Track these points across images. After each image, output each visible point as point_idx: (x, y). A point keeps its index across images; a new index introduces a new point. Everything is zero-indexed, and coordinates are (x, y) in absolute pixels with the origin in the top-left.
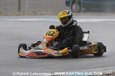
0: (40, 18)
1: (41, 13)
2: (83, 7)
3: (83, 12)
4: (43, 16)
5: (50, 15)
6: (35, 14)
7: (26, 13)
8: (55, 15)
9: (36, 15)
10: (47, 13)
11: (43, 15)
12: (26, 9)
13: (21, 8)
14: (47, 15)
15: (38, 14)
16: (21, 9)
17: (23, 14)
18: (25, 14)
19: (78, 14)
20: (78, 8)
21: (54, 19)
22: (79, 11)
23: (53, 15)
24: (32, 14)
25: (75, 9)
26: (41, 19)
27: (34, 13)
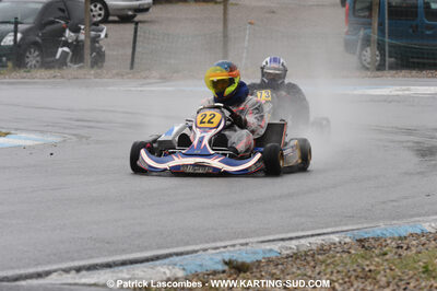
2: (390, 57)
3: (391, 68)
12: (244, 61)
19: (379, 73)
20: (378, 58)
22: (381, 67)
25: (369, 60)
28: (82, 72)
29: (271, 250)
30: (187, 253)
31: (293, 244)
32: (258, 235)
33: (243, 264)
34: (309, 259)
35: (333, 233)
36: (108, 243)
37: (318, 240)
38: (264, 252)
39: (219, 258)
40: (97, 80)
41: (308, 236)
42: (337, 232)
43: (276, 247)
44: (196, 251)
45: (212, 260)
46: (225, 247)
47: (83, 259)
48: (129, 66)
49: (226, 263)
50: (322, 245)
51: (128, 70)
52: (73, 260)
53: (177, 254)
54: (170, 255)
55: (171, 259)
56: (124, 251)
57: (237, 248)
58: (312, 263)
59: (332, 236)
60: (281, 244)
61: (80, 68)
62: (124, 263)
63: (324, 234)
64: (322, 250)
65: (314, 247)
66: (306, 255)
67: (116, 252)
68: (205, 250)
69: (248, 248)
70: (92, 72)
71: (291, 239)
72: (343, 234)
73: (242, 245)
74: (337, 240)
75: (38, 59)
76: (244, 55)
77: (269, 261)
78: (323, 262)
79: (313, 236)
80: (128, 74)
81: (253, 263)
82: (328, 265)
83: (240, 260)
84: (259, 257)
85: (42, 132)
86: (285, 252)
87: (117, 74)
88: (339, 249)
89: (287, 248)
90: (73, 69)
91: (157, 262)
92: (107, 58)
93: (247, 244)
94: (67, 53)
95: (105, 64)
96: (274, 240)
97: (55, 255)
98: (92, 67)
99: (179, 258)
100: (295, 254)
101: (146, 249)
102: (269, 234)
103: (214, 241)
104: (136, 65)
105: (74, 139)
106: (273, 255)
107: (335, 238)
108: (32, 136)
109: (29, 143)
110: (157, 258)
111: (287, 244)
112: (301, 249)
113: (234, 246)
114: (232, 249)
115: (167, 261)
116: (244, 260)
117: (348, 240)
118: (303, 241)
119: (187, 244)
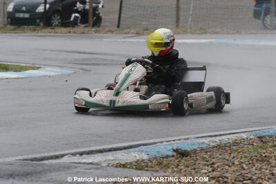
0: (211, 38)
1: (213, 29)
4: (216, 35)
5: (228, 33)
6: (203, 31)
7: (189, 30)
8: (236, 33)
9: (205, 33)
10: (223, 30)
11: (217, 33)
12: (189, 23)
13: (181, 21)
14: (224, 33)
15: (208, 33)
16: (181, 24)
17: (184, 31)
18: (187, 32)
21: (235, 40)
23: (233, 33)
24: (198, 32)
25: (269, 23)
26: (213, 40)
27: (201, 29)
28: (87, 29)
29: (203, 143)
30: (150, 144)
31: (217, 139)
32: (195, 134)
33: (185, 151)
34: (227, 148)
35: (243, 132)
36: (100, 137)
37: (233, 137)
38: (199, 144)
39: (170, 147)
40: (97, 34)
41: (227, 134)
42: (246, 132)
43: (206, 141)
44: (156, 143)
45: (165, 149)
46: (174, 141)
47: (84, 147)
48: (116, 26)
49: (174, 151)
50: (236, 140)
51: (116, 29)
52: (78, 147)
53: (144, 145)
54: (139, 145)
55: (140, 148)
56: (110, 143)
57: (182, 141)
58: (229, 151)
59: (242, 134)
60: (210, 139)
61: (86, 27)
62: (110, 150)
63: (238, 133)
64: (236, 143)
65: (231, 141)
66: (226, 146)
67: (105, 143)
68: (162, 142)
69: (189, 141)
70: (93, 29)
71: (216, 136)
72: (249, 133)
73: (185, 139)
74: (246, 137)
75: (60, 21)
76: (190, 19)
77: (202, 150)
78: (235, 151)
79: (230, 134)
80: (115, 30)
81: (192, 151)
82: (239, 152)
83: (183, 149)
84: (196, 147)
85: (61, 67)
86: (212, 144)
87: (109, 31)
88: (246, 143)
89: (213, 142)
90: (81, 28)
91: (132, 150)
92: (103, 21)
93: (188, 139)
94: (78, 17)
95: (102, 24)
96: (205, 137)
97: (67, 144)
98: (93, 26)
99: (145, 147)
100: (218, 145)
101: (124, 141)
102: (203, 132)
103: (168, 137)
104: (121, 25)
105: (81, 71)
106: (204, 146)
107: (244, 136)
108: (55, 69)
109: (53, 74)
110: (131, 147)
111: (213, 139)
112: (223, 142)
113: (180, 140)
114: (178, 142)
115: (137, 149)
116: (186, 149)
117: (252, 137)
118: (223, 137)
119: (150, 138)
